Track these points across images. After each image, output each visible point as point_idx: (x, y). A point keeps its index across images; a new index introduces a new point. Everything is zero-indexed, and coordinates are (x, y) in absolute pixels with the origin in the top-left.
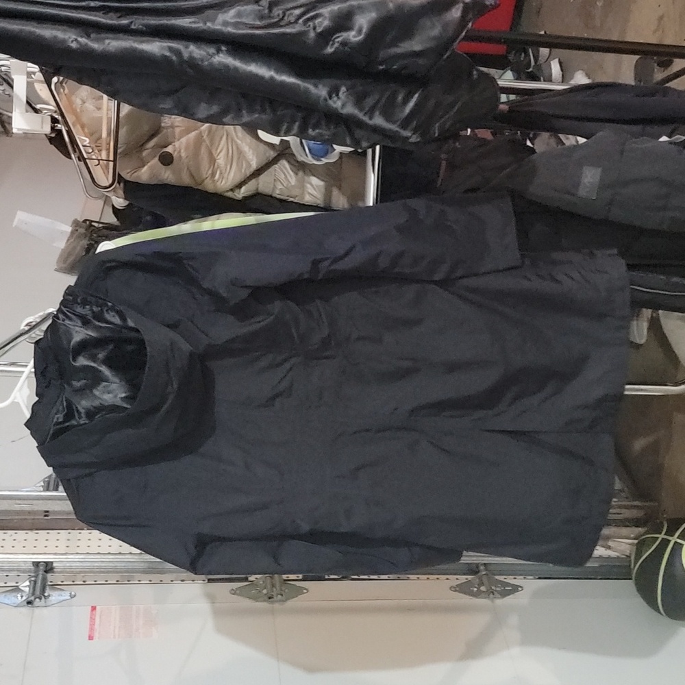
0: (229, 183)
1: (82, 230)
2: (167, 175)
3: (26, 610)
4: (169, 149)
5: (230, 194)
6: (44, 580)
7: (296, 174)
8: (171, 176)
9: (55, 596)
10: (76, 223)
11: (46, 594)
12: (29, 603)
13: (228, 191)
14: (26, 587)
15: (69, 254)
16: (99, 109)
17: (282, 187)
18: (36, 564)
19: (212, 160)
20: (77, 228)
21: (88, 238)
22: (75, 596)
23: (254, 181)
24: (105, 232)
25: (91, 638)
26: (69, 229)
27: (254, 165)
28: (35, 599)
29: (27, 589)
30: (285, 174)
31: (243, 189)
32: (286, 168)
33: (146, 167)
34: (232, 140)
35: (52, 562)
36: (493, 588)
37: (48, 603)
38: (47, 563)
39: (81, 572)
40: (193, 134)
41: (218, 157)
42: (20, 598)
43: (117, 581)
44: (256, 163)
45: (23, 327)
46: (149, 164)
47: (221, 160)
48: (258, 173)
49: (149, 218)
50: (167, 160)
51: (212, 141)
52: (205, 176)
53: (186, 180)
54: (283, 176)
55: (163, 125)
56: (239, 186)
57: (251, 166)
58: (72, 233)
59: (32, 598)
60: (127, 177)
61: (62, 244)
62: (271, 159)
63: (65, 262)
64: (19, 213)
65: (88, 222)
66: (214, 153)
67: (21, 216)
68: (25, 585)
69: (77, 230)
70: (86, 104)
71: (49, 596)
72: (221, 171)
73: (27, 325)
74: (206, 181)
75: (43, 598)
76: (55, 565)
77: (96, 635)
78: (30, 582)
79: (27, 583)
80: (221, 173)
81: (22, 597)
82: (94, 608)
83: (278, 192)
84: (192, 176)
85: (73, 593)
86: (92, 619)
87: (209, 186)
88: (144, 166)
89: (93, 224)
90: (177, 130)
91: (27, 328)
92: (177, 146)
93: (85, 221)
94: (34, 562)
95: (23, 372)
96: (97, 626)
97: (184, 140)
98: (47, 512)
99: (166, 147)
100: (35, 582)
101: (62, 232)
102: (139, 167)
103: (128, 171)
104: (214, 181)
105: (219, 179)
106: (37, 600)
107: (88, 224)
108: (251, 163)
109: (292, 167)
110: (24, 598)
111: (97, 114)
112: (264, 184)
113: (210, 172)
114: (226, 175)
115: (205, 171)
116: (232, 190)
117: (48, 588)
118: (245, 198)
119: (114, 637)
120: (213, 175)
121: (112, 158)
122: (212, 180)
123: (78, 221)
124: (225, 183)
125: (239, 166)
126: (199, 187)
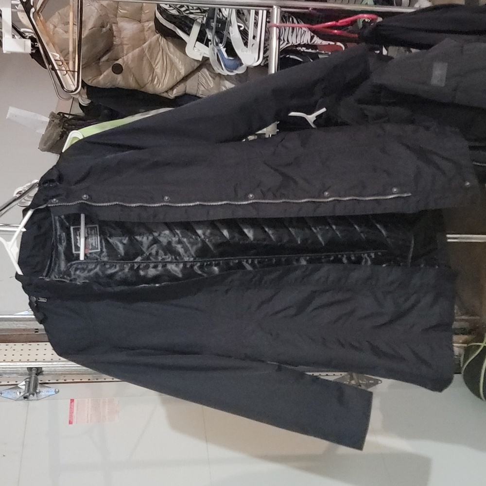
0: (164, 87)
1: (57, 121)
2: (120, 80)
3: (25, 402)
4: (120, 62)
5: (165, 95)
6: (36, 380)
7: (214, 79)
9: (44, 392)
10: (53, 116)
11: (37, 391)
12: (25, 398)
13: (163, 93)
14: (23, 385)
15: (49, 138)
16: (67, 32)
17: (203, 89)
18: (30, 369)
19: (152, 70)
20: (53, 119)
21: (61, 127)
22: (58, 391)
23: (182, 84)
24: (74, 122)
25: (70, 423)
26: (48, 120)
27: (183, 72)
28: (29, 395)
29: (24, 387)
30: (205, 79)
31: (175, 91)
32: (206, 75)
33: (102, 76)
34: (167, 54)
35: (41, 368)
36: (361, 382)
37: (40, 398)
38: (37, 368)
39: (62, 374)
40: (137, 51)
41: (156, 68)
42: (18, 394)
43: (89, 380)
44: (185, 71)
45: (15, 195)
46: (105, 73)
47: (158, 70)
48: (185, 79)
49: (106, 111)
50: (118, 69)
51: (151, 56)
53: (132, 84)
54: (204, 81)
55: (115, 43)
56: (172, 88)
57: (180, 74)
58: (50, 122)
59: (28, 394)
60: (89, 83)
61: (42, 131)
62: (195, 68)
63: (45, 144)
64: (10, 108)
65: (61, 114)
66: (153, 63)
67: (12, 111)
68: (22, 384)
69: (54, 121)
70: (57, 29)
71: (40, 392)
72: (158, 78)
73: (17, 194)
74: (148, 85)
75: (35, 394)
76: (43, 369)
77: (74, 421)
78: (26, 382)
79: (24, 383)
80: (158, 79)
81: (20, 393)
82: (72, 401)
83: (200, 93)
84: (137, 82)
85: (57, 390)
86: (71, 408)
87: (150, 89)
88: (101, 74)
89: (65, 115)
90: (126, 47)
91: (18, 196)
92: (125, 60)
93: (59, 114)
94: (28, 368)
96: (75, 414)
97: (130, 55)
98: (37, 329)
99: (117, 60)
100: (30, 382)
101: (43, 122)
102: (98, 75)
103: (91, 78)
105: (157, 84)
106: (31, 395)
107: (61, 115)
108: (181, 71)
109: (211, 73)
110: (22, 394)
111: (65, 36)
112: (190, 86)
113: (150, 79)
114: (162, 81)
115: (147, 77)
116: (167, 92)
117: (39, 386)
118: (176, 97)
119: (88, 422)
120: (153, 80)
121: (76, 70)
122: (152, 84)
123: (54, 114)
124: (162, 87)
125: (172, 75)
126: (143, 90)
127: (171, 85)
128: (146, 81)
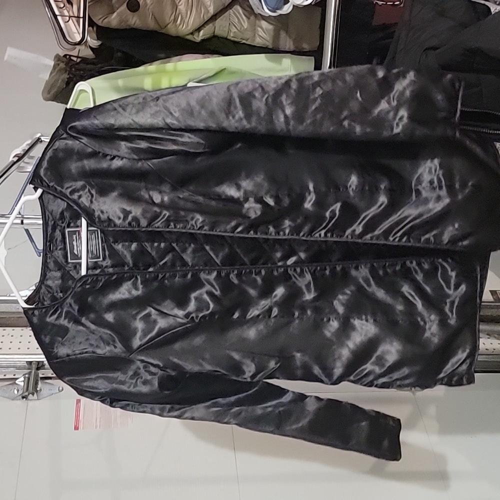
0: (189, 27)
1: (62, 65)
2: (134, 21)
3: (21, 403)
5: (190, 37)
6: (37, 375)
7: (248, 18)
8: (138, 22)
9: (46, 390)
10: (58, 58)
11: (38, 389)
12: (23, 398)
13: (188, 35)
14: (22, 382)
15: (52, 86)
17: (236, 30)
18: (30, 363)
19: (175, 6)
20: (58, 63)
21: (67, 72)
22: (63, 390)
23: (211, 25)
24: (82, 66)
25: (76, 428)
26: (52, 63)
27: (212, 11)
28: (29, 394)
29: (22, 384)
31: (201, 33)
32: (239, 13)
33: (115, 14)
35: (43, 361)
37: (40, 397)
38: (38, 362)
41: (179, 4)
42: (16, 392)
44: (214, 8)
45: (11, 159)
46: (118, 11)
47: (182, 7)
48: (214, 18)
49: (119, 54)
50: (134, 6)
52: (168, 21)
53: (151, 25)
54: (237, 20)
56: (198, 30)
57: (208, 12)
58: (54, 67)
59: (27, 394)
60: (99, 23)
61: (46, 76)
62: (226, 5)
63: (49, 92)
64: (8, 48)
65: (68, 57)
67: (11, 52)
69: (59, 65)
71: (41, 390)
72: (182, 16)
73: (14, 157)
74: (169, 26)
75: (35, 394)
77: (81, 426)
78: (25, 378)
79: (22, 379)
80: (182, 18)
81: (18, 391)
82: (79, 401)
83: (232, 35)
84: (156, 21)
85: (61, 388)
86: (78, 411)
87: (172, 30)
88: (114, 12)
89: (72, 58)
91: (16, 159)
93: (65, 56)
94: (27, 362)
95: (6, 223)
96: (81, 417)
100: (29, 379)
101: (46, 66)
102: (109, 14)
103: (101, 16)
104: (176, 25)
105: (180, 25)
106: (31, 395)
107: (67, 59)
108: (209, 9)
109: (244, 11)
110: (20, 392)
112: (221, 27)
113: (173, 17)
114: (186, 21)
115: (168, 17)
116: (192, 34)
117: (40, 381)
118: (203, 40)
119: (96, 427)
120: (175, 20)
121: (82, 15)
122: (174, 25)
123: (60, 56)
124: (186, 28)
125: (199, 12)
126: (163, 31)
127: (197, 26)
128: (167, 21)
